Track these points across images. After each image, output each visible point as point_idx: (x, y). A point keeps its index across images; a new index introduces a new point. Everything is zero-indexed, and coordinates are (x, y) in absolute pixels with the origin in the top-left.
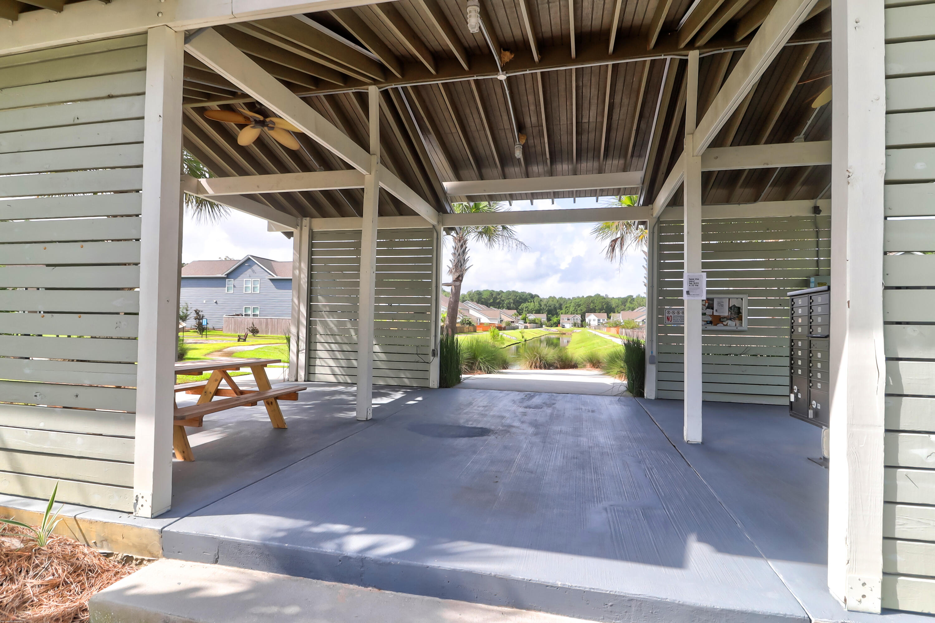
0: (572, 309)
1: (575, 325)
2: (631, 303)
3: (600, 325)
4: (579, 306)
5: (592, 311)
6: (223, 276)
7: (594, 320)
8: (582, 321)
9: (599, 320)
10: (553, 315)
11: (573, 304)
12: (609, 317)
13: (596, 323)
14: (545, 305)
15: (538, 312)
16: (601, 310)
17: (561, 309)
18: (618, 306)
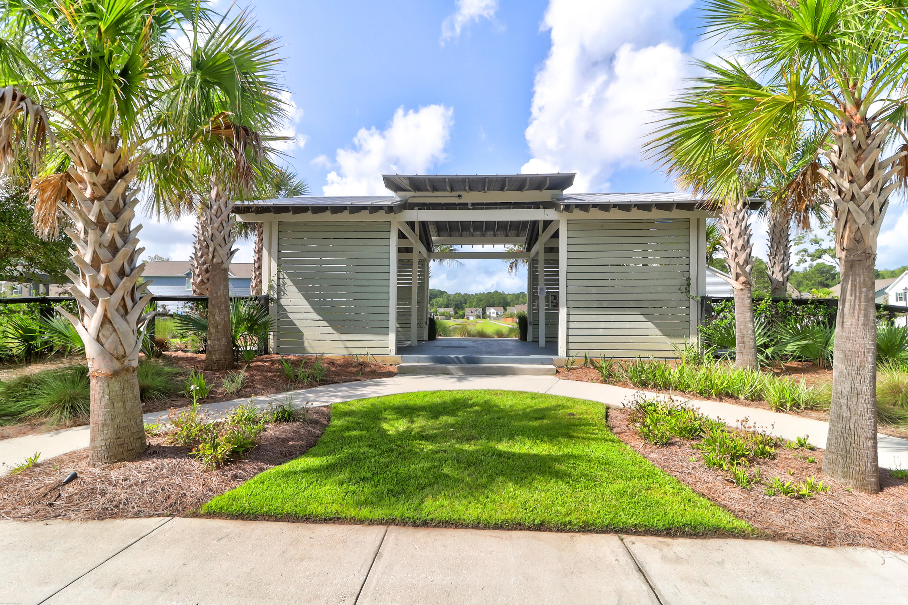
0: (474, 303)
1: (477, 317)
2: (523, 298)
3: (498, 317)
4: (481, 300)
5: (492, 305)
6: (183, 275)
7: (493, 313)
8: (483, 314)
9: (497, 313)
10: (459, 309)
11: (475, 299)
12: (505, 310)
13: (495, 315)
14: (453, 300)
15: (447, 306)
16: (499, 305)
17: (466, 303)
18: (512, 301)
